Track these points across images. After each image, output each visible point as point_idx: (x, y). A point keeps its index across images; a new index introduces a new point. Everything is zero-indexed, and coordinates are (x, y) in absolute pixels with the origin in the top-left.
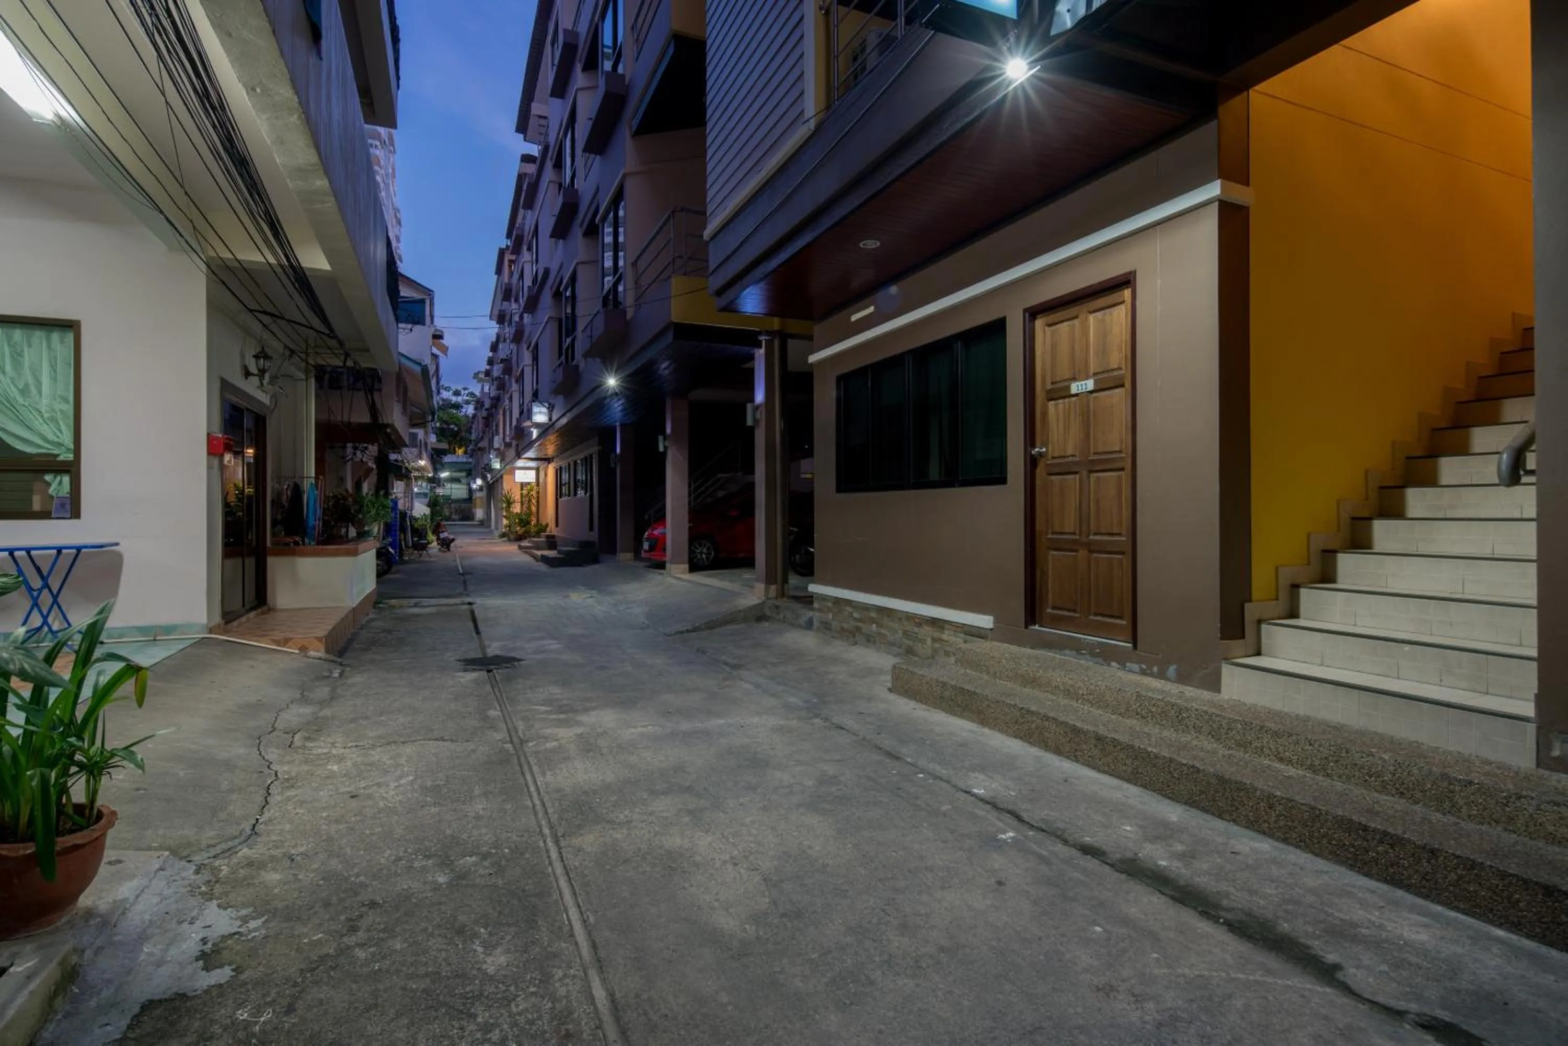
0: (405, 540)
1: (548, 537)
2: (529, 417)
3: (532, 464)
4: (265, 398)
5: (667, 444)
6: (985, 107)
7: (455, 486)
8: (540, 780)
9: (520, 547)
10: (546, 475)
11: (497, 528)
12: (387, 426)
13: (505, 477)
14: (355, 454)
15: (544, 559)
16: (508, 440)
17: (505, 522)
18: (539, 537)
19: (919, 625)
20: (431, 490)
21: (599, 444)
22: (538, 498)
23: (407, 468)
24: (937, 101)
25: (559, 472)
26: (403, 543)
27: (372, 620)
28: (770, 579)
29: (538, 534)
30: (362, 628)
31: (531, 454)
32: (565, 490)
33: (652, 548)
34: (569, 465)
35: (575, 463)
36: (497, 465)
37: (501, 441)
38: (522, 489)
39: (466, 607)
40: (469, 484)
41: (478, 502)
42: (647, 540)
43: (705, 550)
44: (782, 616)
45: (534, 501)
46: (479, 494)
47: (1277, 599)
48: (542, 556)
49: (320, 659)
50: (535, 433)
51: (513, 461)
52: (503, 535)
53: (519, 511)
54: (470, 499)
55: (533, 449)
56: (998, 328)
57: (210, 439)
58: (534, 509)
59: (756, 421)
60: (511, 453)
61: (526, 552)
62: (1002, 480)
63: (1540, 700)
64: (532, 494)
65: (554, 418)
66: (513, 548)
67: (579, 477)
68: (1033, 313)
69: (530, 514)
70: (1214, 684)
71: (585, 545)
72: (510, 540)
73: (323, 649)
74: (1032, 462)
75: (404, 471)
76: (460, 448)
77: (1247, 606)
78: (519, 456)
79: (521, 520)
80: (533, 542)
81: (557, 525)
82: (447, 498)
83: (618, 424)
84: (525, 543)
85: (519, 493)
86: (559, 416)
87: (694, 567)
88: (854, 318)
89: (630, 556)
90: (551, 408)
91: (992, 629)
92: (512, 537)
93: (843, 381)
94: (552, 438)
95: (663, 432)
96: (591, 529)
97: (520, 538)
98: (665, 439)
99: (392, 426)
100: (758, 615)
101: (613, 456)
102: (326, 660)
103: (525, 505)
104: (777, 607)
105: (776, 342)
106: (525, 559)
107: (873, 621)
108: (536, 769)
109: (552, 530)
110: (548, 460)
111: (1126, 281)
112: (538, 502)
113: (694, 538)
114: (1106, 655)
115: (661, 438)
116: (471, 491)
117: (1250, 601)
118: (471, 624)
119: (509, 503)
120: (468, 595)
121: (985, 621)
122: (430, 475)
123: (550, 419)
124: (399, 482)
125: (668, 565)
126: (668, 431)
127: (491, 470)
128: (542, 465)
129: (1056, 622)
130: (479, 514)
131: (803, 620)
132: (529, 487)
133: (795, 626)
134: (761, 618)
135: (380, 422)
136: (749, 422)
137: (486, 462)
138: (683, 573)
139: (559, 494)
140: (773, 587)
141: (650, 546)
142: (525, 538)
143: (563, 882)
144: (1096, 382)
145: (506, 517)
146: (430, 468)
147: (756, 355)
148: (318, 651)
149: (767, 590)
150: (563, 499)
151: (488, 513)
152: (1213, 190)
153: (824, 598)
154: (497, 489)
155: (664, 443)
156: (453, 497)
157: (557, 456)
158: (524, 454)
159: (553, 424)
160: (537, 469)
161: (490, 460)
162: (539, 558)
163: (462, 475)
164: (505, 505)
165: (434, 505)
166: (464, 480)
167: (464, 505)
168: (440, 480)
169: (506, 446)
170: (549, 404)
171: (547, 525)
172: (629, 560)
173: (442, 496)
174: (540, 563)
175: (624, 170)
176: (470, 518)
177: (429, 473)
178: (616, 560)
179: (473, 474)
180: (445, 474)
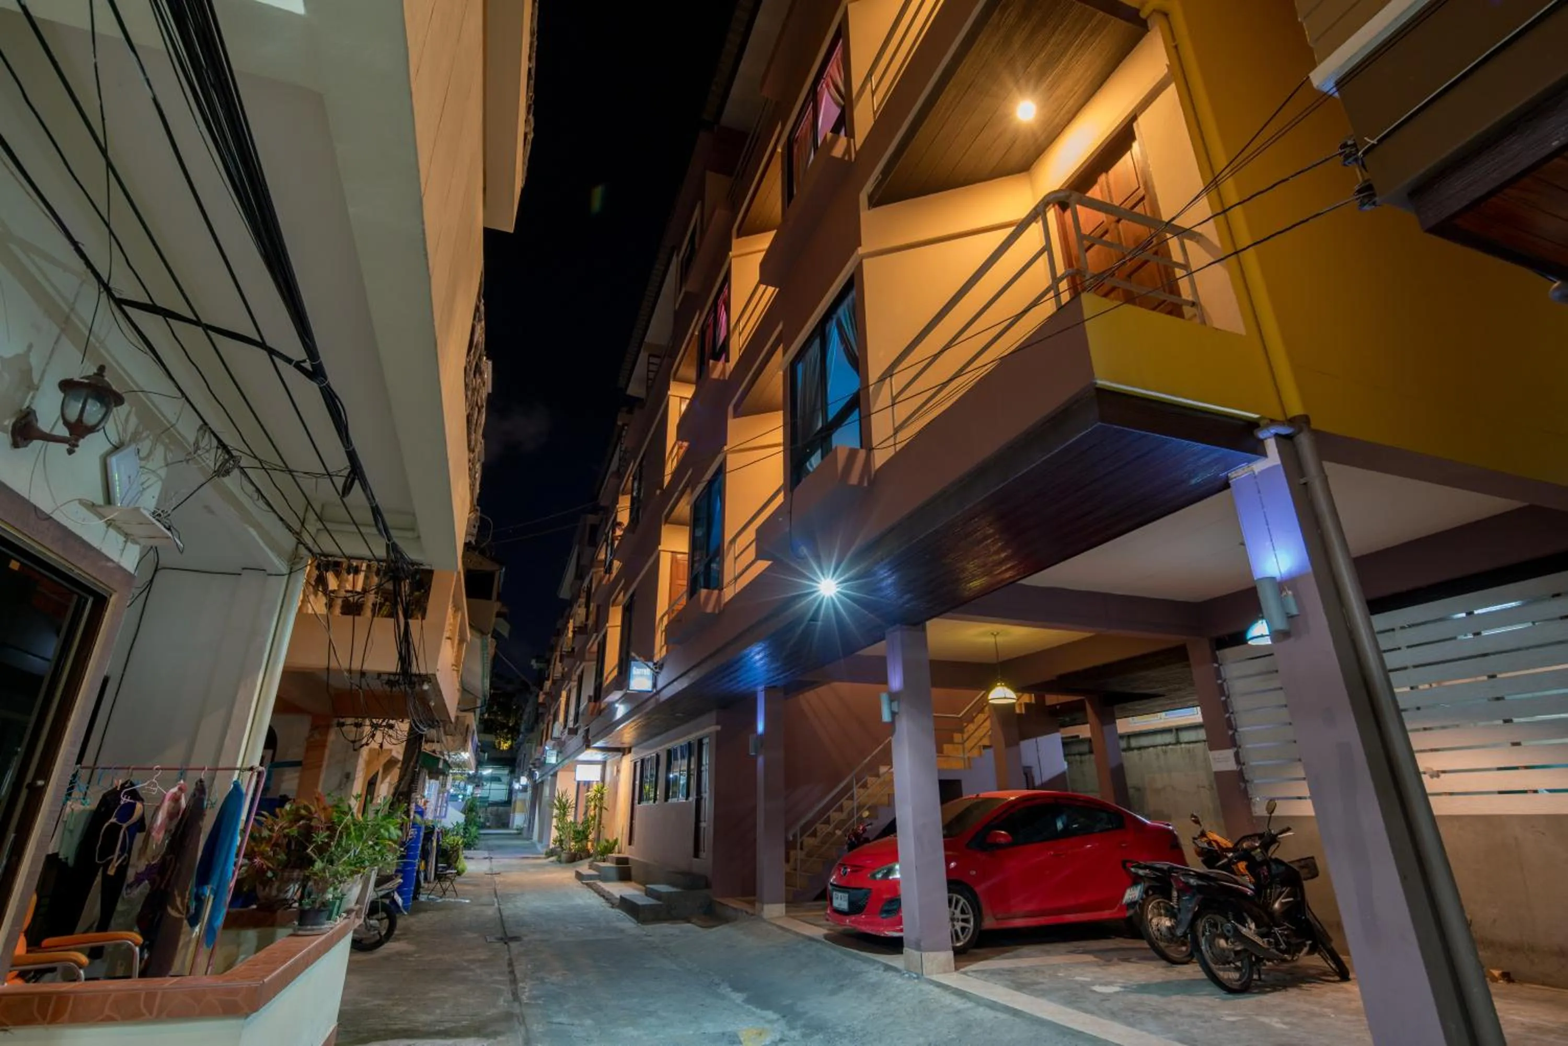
0: (425, 871)
1: (618, 861)
3: (602, 756)
5: (898, 707)
7: (495, 786)
9: (579, 876)
10: (617, 770)
11: (540, 839)
13: (559, 774)
15: (626, 905)
16: (575, 725)
17: (554, 834)
18: (604, 860)
21: (721, 721)
23: (445, 761)
25: (641, 768)
26: (422, 875)
29: (601, 855)
31: (604, 742)
32: (648, 788)
34: (658, 756)
35: (670, 753)
36: (552, 759)
37: (561, 727)
38: (580, 790)
40: (510, 784)
41: (519, 805)
43: (957, 913)
46: (520, 796)
48: (620, 898)
50: (623, 709)
51: (579, 751)
52: (551, 853)
53: (573, 819)
54: (508, 803)
55: (610, 735)
58: (594, 817)
60: (577, 740)
61: (591, 888)
65: (660, 685)
66: (565, 875)
67: (676, 774)
69: (587, 825)
71: (692, 884)
72: (560, 861)
75: (441, 766)
76: (505, 742)
78: (587, 744)
79: (576, 832)
80: (597, 868)
81: (630, 843)
82: (484, 800)
83: (760, 688)
84: (584, 868)
85: (575, 795)
86: (669, 680)
89: (780, 909)
90: (659, 667)
92: (564, 856)
94: (645, 715)
96: (696, 854)
97: (573, 859)
98: (891, 699)
99: (429, 678)
101: (752, 738)
106: (587, 899)
109: (625, 851)
110: (623, 751)
112: (603, 808)
116: (511, 792)
119: (564, 807)
122: (471, 772)
123: (655, 685)
124: (433, 781)
125: (906, 948)
126: (896, 685)
127: (542, 764)
128: (612, 758)
130: (518, 819)
132: (589, 787)
135: (414, 670)
137: (537, 756)
138: (946, 972)
139: (638, 795)
142: (584, 861)
145: (556, 827)
146: (473, 763)
150: (644, 804)
151: (531, 822)
154: (547, 791)
155: (890, 708)
156: (491, 799)
157: (636, 745)
158: (595, 743)
159: (658, 692)
160: (604, 763)
161: (544, 752)
162: (617, 902)
163: (506, 772)
164: (556, 812)
165: (470, 809)
166: (505, 779)
167: (501, 808)
168: (481, 778)
169: (569, 733)
170: (655, 664)
171: (616, 841)
172: (779, 918)
173: (480, 797)
174: (618, 911)
175: (861, 251)
176: (505, 825)
177: (471, 769)
178: (756, 917)
179: (517, 770)
180: (487, 772)
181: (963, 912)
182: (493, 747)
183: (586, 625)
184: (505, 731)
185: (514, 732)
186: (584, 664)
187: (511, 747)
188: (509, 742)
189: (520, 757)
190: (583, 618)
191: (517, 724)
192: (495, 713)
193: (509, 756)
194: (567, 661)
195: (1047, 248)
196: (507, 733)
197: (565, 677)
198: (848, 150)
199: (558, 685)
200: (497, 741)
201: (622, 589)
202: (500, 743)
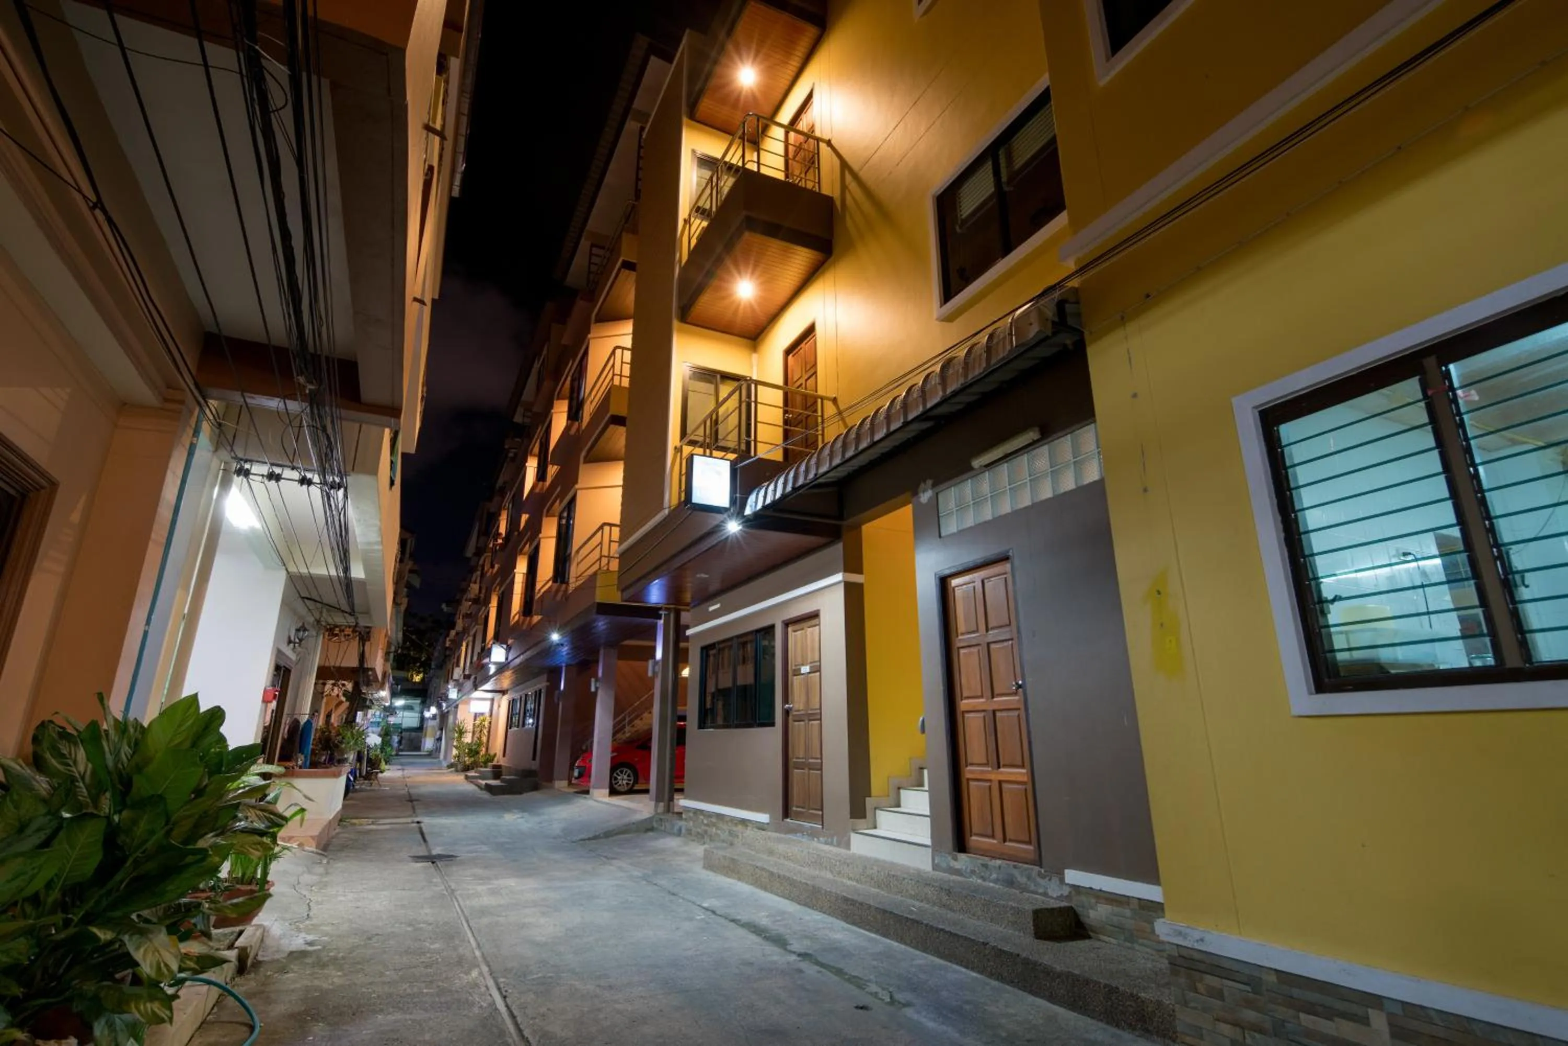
0: (360, 769)
1: (495, 767)
2: (489, 655)
3: (489, 695)
4: (293, 656)
5: (598, 685)
6: (719, 540)
7: (407, 714)
8: (462, 903)
9: (467, 777)
10: (499, 706)
11: (445, 758)
12: (368, 669)
13: (460, 707)
14: (333, 690)
15: (488, 788)
16: (467, 673)
17: (455, 752)
18: (486, 767)
19: (736, 825)
20: (383, 719)
21: (548, 681)
22: (490, 728)
23: (370, 700)
24: (705, 530)
25: (512, 703)
27: (338, 834)
28: (658, 799)
29: (485, 764)
30: (333, 838)
31: (488, 686)
32: (515, 719)
33: (581, 775)
34: (521, 696)
35: (526, 695)
36: (454, 695)
37: (461, 672)
38: (475, 720)
39: (415, 825)
40: (422, 713)
41: (429, 731)
42: (578, 767)
43: (625, 777)
44: (663, 827)
45: (485, 731)
46: (430, 723)
47: (888, 796)
48: (486, 784)
49: (312, 852)
50: (493, 669)
51: (470, 692)
52: (451, 766)
53: (470, 742)
54: (420, 729)
55: (489, 683)
56: (772, 627)
57: (265, 691)
58: (484, 739)
59: (654, 672)
60: (469, 684)
61: (472, 782)
62: (772, 724)
63: (932, 837)
64: (483, 726)
65: (510, 658)
66: (460, 778)
67: (528, 707)
68: (787, 624)
69: (479, 744)
70: (848, 846)
71: (527, 774)
72: (457, 771)
73: (314, 845)
74: (787, 713)
75: (368, 703)
76: (417, 675)
77: (867, 799)
78: (476, 687)
79: (470, 750)
80: (479, 772)
81: (504, 756)
82: (397, 727)
83: (564, 665)
84: (472, 774)
85: (472, 722)
86: (515, 656)
87: (613, 792)
88: (711, 609)
89: (565, 783)
90: (508, 649)
91: (768, 824)
92: (460, 767)
93: (706, 650)
94: (508, 674)
95: (596, 676)
96: (534, 759)
97: (467, 768)
98: (597, 681)
99: (373, 670)
100: (647, 827)
101: (557, 692)
102: (317, 853)
103: (477, 735)
104: (661, 820)
105: (672, 616)
106: (470, 787)
107: (714, 825)
108: (460, 899)
109: (500, 760)
110: (503, 692)
111: (815, 615)
112: (489, 732)
113: (615, 766)
114: (813, 834)
115: (593, 680)
116: (422, 719)
117: (870, 796)
118: (419, 836)
119: (461, 733)
120: (416, 816)
121: (763, 818)
122: (387, 704)
123: (507, 659)
124: (363, 712)
125: (591, 790)
126: (600, 674)
127: (446, 699)
128: (497, 696)
129: (799, 816)
130: (428, 743)
131: (676, 828)
132: (482, 718)
133: (671, 834)
134: (652, 829)
135: (366, 666)
136: (650, 674)
137: (443, 691)
138: (604, 796)
139: (509, 724)
140: (662, 804)
141: (579, 773)
142: (473, 769)
143: (470, 934)
144: (811, 667)
145: (456, 747)
146: (389, 698)
147: (659, 624)
148: (311, 847)
149: (656, 807)
150: (513, 728)
152: (839, 577)
153: (688, 810)
154: (451, 718)
155: (595, 684)
156: (404, 726)
157: (511, 689)
158: (481, 686)
159: (509, 663)
160: (492, 700)
161: (448, 690)
162: (483, 787)
163: (418, 701)
164: (456, 735)
165: (386, 734)
166: (417, 708)
167: (413, 734)
168: (395, 708)
169: (464, 678)
170: (508, 646)
171: (495, 755)
172: (564, 787)
173: (394, 724)
174: (484, 792)
175: (577, 486)
176: (418, 748)
177: (387, 702)
178: (552, 787)
179: (428, 701)
180: (400, 702)
181: (629, 776)
182: (408, 680)
183: (479, 598)
184: (418, 664)
185: (425, 667)
186: (477, 627)
187: (423, 679)
188: (421, 675)
189: (431, 689)
190: (477, 591)
191: (429, 659)
192: (408, 649)
193: (421, 687)
194: (468, 621)
195: (601, 543)
196: (419, 667)
197: (465, 631)
198: (578, 430)
199: (460, 636)
200: (409, 674)
201: (498, 584)
202: (412, 676)
